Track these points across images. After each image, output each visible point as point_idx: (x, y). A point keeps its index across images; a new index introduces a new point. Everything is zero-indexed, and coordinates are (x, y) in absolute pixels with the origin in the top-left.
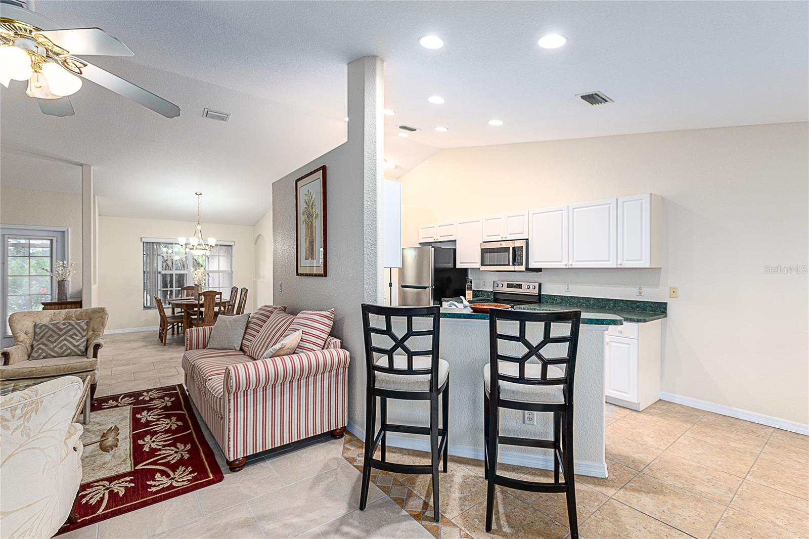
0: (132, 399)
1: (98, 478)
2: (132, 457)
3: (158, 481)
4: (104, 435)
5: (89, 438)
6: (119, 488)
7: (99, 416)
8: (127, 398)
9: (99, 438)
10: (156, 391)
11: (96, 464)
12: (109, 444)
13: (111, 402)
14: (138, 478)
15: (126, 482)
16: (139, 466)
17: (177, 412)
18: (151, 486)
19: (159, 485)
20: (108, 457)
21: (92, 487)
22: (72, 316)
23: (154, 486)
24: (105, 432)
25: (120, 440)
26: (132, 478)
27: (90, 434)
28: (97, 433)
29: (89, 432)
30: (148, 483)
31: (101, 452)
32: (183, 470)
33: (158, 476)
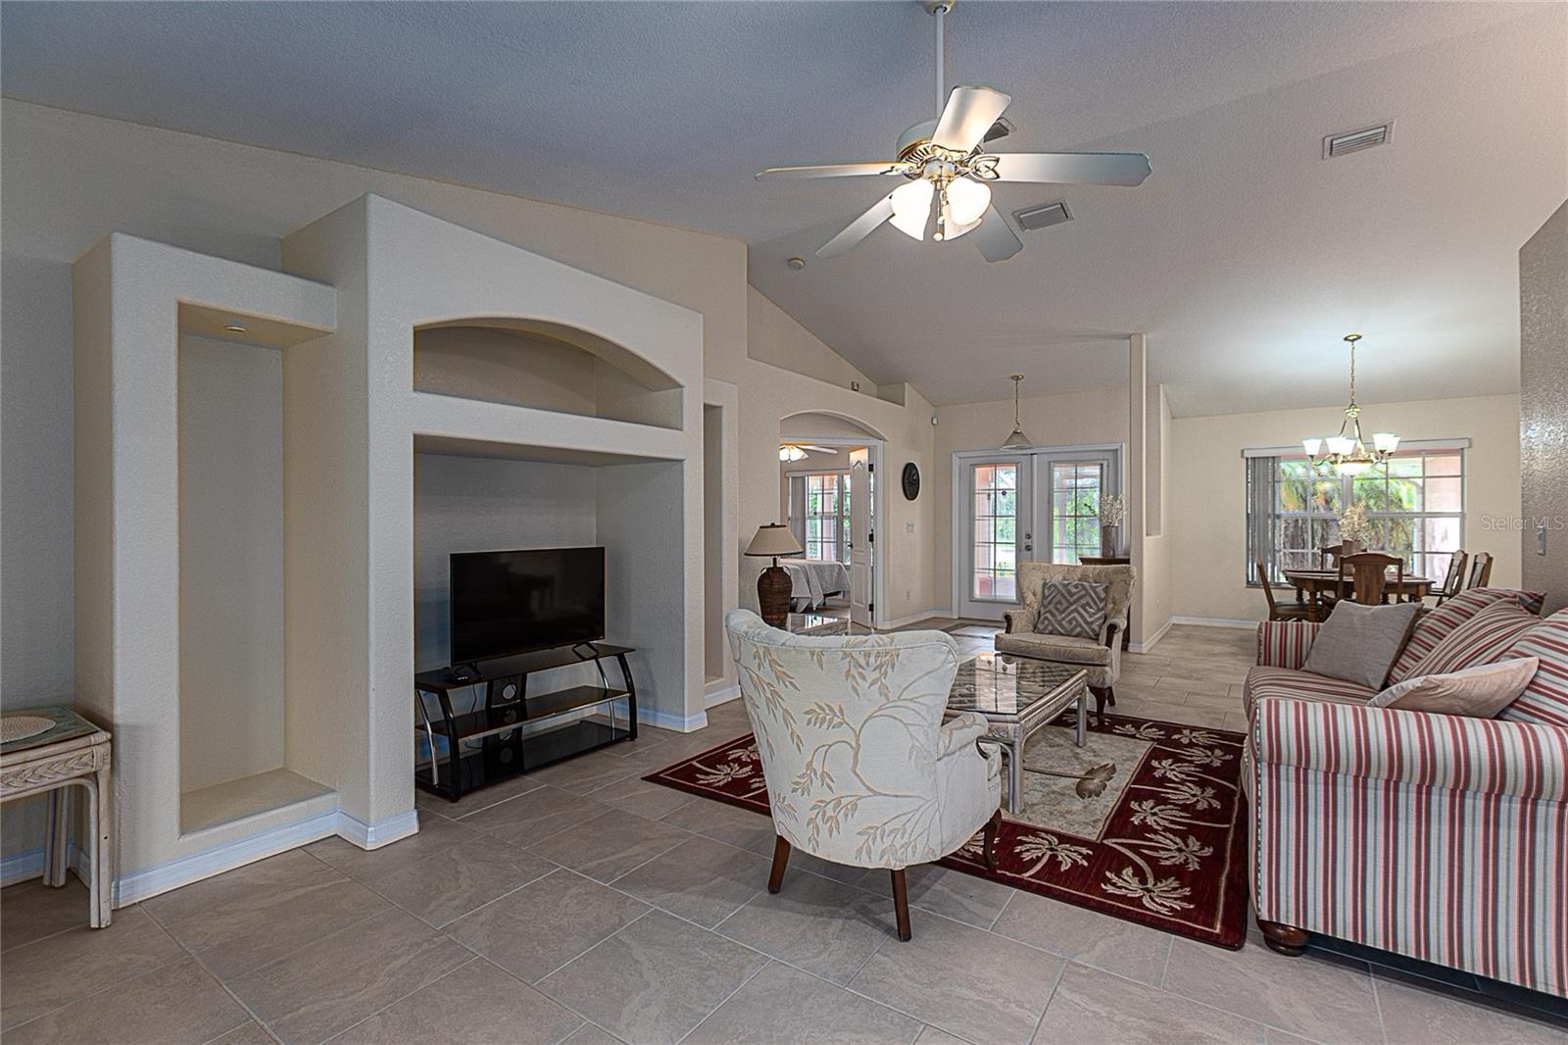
0: (1162, 733)
1: (1050, 828)
2: (1108, 822)
3: (1124, 880)
4: (1091, 772)
5: (1071, 767)
6: (1067, 858)
7: (1101, 741)
8: (1154, 730)
9: (1083, 773)
10: (1209, 733)
11: (1058, 807)
12: (1091, 787)
13: (1129, 726)
14: (1098, 858)
15: (1080, 854)
16: (1110, 840)
17: (1222, 782)
18: (1108, 881)
19: (1120, 888)
20: (1078, 804)
21: (1037, 836)
22: (1088, 576)
23: (1114, 885)
24: (1096, 768)
25: (1108, 787)
26: (1091, 852)
27: (1076, 762)
28: (1085, 765)
29: (1077, 759)
30: (1108, 874)
31: (1074, 793)
32: (1173, 885)
33: (1128, 872)
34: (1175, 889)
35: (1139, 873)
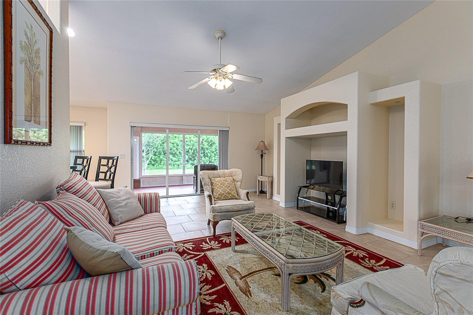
32: (180, 250)
33: (191, 248)
34: (179, 249)
35: (189, 249)
